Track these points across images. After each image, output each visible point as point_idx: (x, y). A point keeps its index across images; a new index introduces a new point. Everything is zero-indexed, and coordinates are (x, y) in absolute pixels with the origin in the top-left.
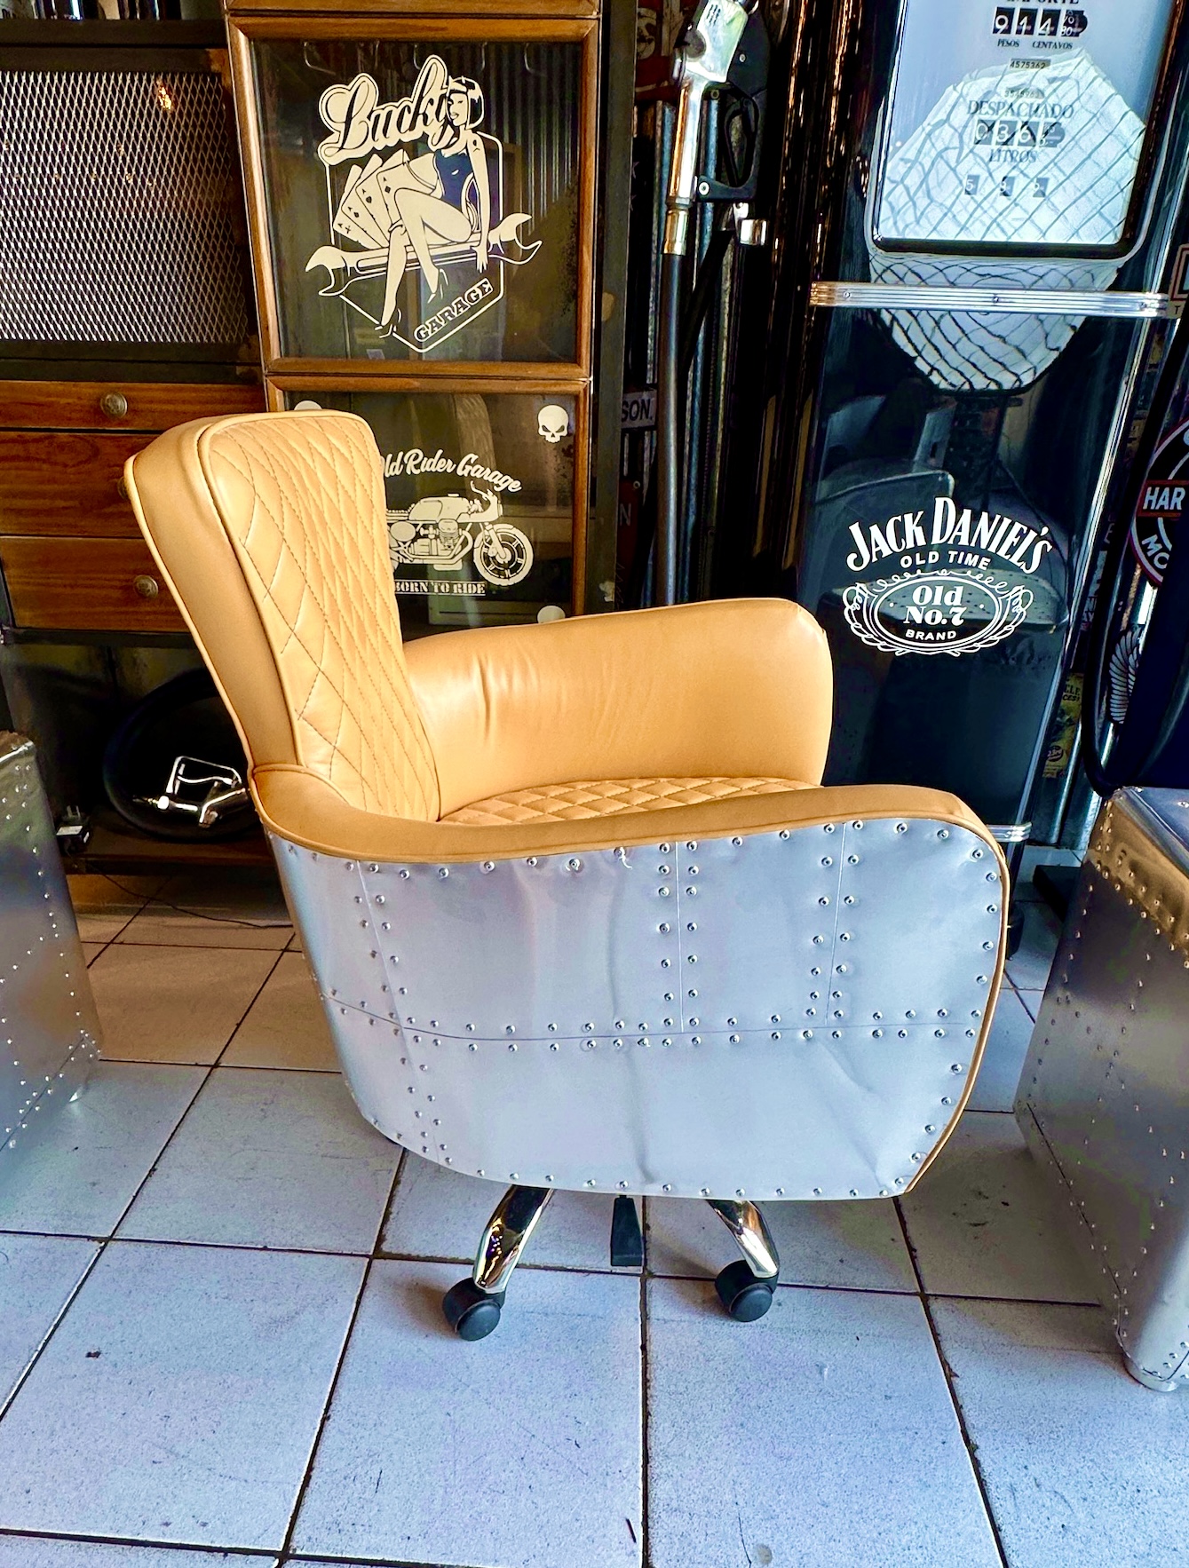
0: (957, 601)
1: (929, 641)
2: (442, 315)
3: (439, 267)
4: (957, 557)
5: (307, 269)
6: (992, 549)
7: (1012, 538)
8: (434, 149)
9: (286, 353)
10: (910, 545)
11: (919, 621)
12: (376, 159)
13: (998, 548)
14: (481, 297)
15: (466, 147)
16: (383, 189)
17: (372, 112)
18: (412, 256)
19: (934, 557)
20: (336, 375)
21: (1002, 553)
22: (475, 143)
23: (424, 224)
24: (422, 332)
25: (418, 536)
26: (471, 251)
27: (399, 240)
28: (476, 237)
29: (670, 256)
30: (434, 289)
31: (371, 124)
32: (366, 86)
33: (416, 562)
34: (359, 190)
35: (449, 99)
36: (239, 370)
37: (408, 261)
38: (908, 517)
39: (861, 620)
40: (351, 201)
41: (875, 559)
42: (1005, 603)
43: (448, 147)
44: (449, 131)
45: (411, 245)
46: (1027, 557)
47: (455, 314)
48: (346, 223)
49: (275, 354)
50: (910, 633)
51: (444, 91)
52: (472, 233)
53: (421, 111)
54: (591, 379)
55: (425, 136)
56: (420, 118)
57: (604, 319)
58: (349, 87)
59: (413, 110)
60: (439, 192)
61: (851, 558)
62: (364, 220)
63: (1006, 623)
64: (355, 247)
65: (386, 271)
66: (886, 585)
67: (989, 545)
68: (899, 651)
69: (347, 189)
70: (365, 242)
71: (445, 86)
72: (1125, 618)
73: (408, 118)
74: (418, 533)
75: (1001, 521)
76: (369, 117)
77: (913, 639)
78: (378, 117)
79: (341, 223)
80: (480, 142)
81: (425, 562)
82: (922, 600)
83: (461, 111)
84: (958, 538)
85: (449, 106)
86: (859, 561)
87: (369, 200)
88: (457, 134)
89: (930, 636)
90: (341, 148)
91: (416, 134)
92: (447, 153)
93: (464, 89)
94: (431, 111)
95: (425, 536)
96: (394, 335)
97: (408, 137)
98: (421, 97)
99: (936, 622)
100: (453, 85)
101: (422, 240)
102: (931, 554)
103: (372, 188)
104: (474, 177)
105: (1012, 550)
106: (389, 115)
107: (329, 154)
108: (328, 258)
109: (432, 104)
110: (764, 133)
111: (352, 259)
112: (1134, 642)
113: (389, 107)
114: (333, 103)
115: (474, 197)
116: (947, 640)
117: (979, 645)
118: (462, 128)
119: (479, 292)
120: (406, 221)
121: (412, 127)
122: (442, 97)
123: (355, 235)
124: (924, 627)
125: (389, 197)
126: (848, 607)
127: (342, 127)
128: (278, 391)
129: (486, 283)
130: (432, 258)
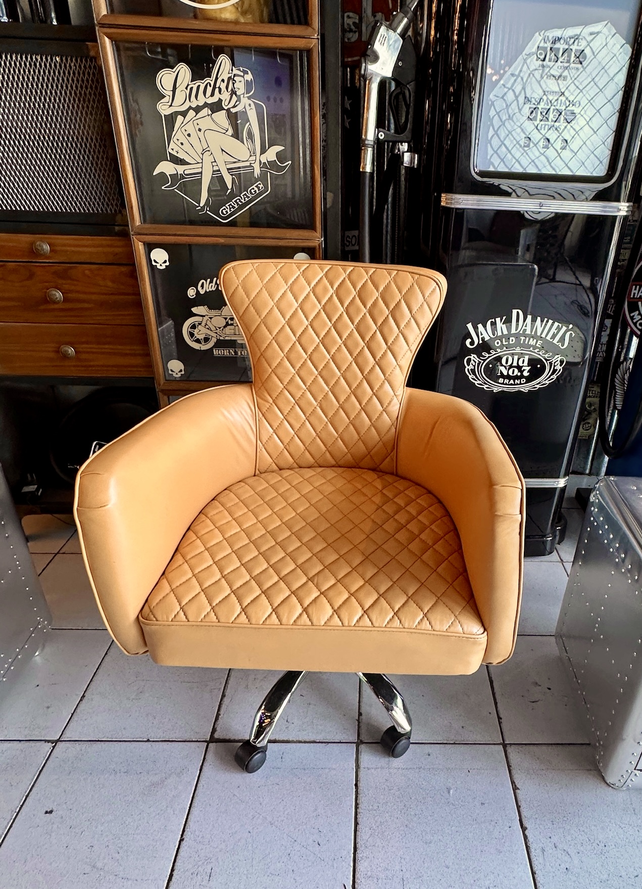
0: (526, 363)
1: (512, 384)
2: (236, 201)
3: (232, 175)
4: (524, 340)
5: (154, 174)
6: (543, 336)
7: (553, 330)
8: (226, 108)
9: (144, 220)
10: (500, 334)
11: (505, 373)
12: (192, 113)
13: (546, 336)
14: (257, 192)
15: (245, 108)
16: (197, 130)
17: (188, 85)
18: (216, 168)
19: (512, 340)
20: (175, 235)
21: (548, 338)
22: (250, 105)
23: (222, 150)
24: (224, 211)
25: (227, 324)
26: (250, 166)
27: (208, 159)
28: (253, 158)
29: (365, 173)
30: (230, 187)
31: (188, 92)
32: (184, 71)
33: (227, 338)
34: (183, 130)
35: (234, 80)
36: (117, 228)
37: (214, 171)
38: (498, 320)
39: (474, 373)
40: (178, 135)
41: (481, 342)
42: (551, 363)
43: (234, 107)
44: (234, 98)
45: (215, 161)
46: (562, 340)
47: (243, 201)
48: (176, 148)
49: (138, 222)
50: (501, 380)
51: (230, 75)
52: (251, 156)
53: (217, 86)
54: (323, 239)
55: (220, 100)
56: (217, 90)
57: (328, 206)
58: (174, 70)
59: (212, 86)
60: (230, 132)
61: (468, 341)
62: (187, 147)
63: (552, 374)
64: (182, 162)
65: (201, 176)
66: (487, 355)
67: (541, 334)
68: (495, 390)
69: (176, 129)
70: (188, 159)
71: (230, 72)
72: (623, 355)
73: (209, 90)
74: (227, 323)
75: (547, 322)
76: (186, 88)
77: (503, 384)
78: (192, 88)
79: (173, 148)
80: (253, 106)
81: (232, 338)
82: (507, 363)
83: (240, 87)
84: (525, 330)
85: (233, 84)
86: (472, 343)
87: (189, 135)
88: (239, 100)
89: (512, 382)
90: (171, 106)
91: (215, 99)
92: (233, 110)
93: (242, 74)
94: (223, 86)
95: (232, 325)
96: (208, 212)
97: (211, 100)
98: (217, 78)
99: (515, 374)
100: (235, 71)
101: (221, 159)
102: (511, 339)
103: (190, 128)
104: (250, 124)
105: (554, 337)
106: (198, 87)
107: (164, 109)
108: (166, 168)
109: (224, 82)
110: (414, 105)
111: (180, 169)
112: (627, 367)
113: (198, 83)
114: (165, 78)
115: (251, 136)
116: (521, 384)
117: (538, 386)
118: (242, 96)
119: (256, 189)
120: (211, 148)
121: (212, 95)
122: (229, 78)
123: (181, 155)
124: (508, 377)
125: (201, 134)
126: (467, 367)
127: (171, 93)
128: (140, 243)
129: (260, 184)
130: (228, 169)
